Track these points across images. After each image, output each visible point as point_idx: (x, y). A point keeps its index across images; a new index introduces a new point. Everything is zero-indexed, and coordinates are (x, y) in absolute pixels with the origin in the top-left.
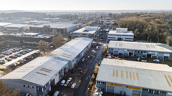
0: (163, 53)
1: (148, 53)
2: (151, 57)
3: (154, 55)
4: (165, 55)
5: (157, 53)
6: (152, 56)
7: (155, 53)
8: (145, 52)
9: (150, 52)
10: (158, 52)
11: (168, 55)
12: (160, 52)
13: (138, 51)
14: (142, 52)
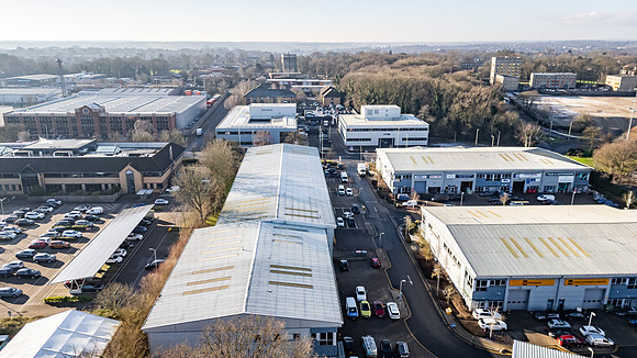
0: (556, 173)
1: (516, 179)
2: (525, 189)
3: (532, 184)
4: (562, 179)
5: (539, 175)
6: (526, 186)
7: (533, 177)
8: (507, 175)
9: (522, 176)
10: (542, 171)
11: (571, 179)
12: (546, 173)
13: (488, 176)
14: (499, 176)
